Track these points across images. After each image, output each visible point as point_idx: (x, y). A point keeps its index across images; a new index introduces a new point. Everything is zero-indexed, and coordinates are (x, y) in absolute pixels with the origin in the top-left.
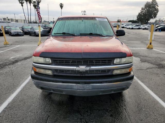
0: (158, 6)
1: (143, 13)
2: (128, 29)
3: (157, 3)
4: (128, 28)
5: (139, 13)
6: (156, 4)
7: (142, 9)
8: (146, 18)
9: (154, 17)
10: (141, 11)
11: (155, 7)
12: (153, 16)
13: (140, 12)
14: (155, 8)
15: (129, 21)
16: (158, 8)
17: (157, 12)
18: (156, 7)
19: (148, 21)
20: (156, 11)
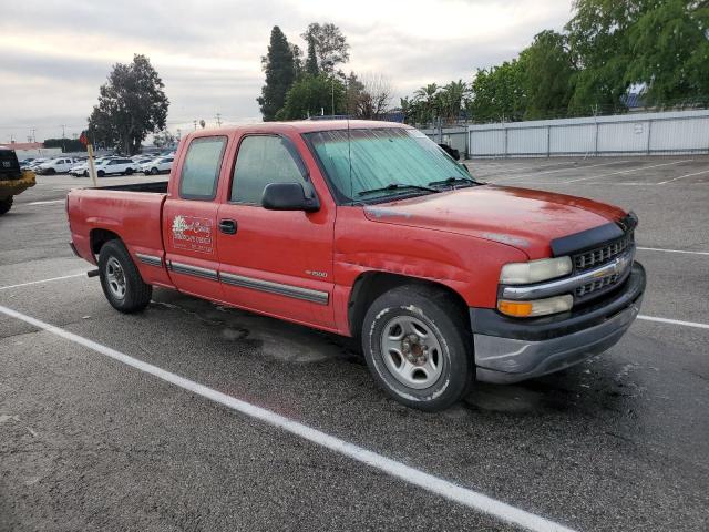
0: (162, 85)
1: (114, 110)
2: (79, 176)
3: (154, 73)
4: (82, 172)
5: (97, 110)
6: (152, 76)
7: (104, 91)
8: (131, 131)
9: (156, 126)
10: (100, 99)
11: (152, 86)
12: (151, 121)
13: (98, 103)
14: (151, 90)
15: (49, 144)
16: (163, 90)
17: (165, 107)
18: (157, 87)
19: (138, 141)
20: (159, 104)
